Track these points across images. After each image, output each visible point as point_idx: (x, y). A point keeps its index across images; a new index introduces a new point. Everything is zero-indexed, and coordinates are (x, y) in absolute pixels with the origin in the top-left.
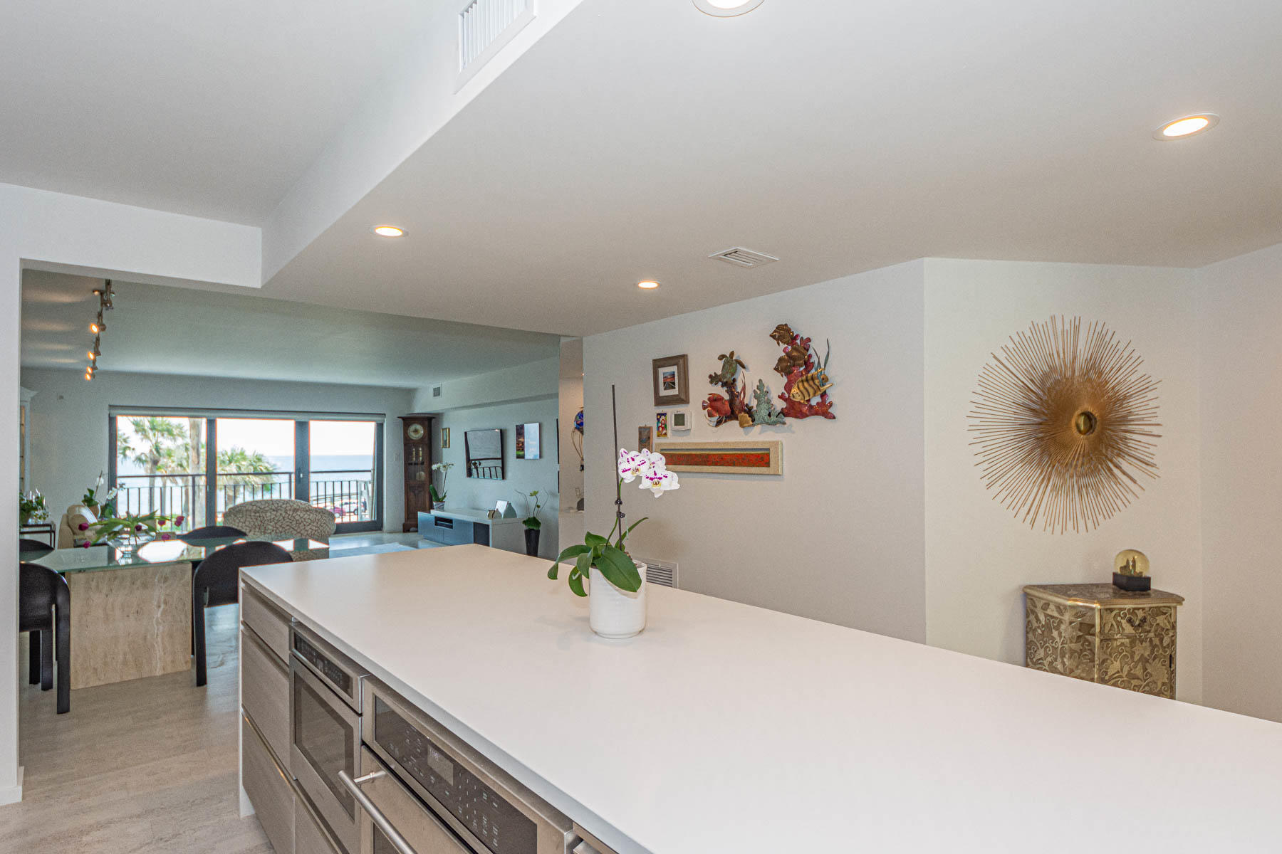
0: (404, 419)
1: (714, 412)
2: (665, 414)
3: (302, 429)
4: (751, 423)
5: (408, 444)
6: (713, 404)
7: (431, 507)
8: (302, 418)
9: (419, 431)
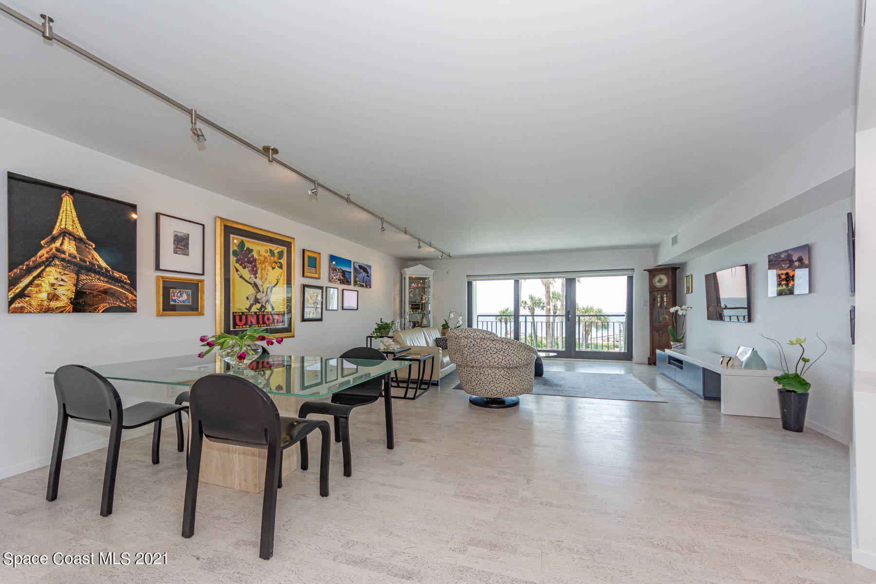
0: (649, 271)
8: (571, 276)
9: (663, 280)
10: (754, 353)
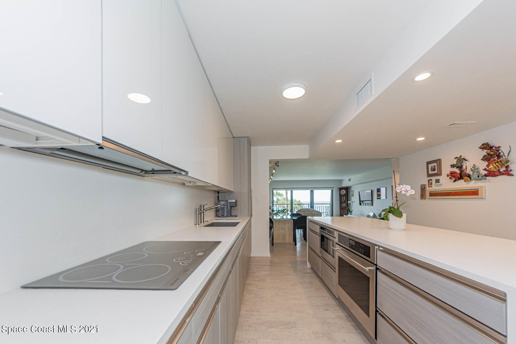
0: (339, 188)
1: (452, 177)
2: (431, 180)
3: (312, 192)
4: (470, 180)
5: (341, 196)
6: (452, 175)
7: (348, 214)
8: (312, 189)
9: (344, 192)
10: (374, 214)
